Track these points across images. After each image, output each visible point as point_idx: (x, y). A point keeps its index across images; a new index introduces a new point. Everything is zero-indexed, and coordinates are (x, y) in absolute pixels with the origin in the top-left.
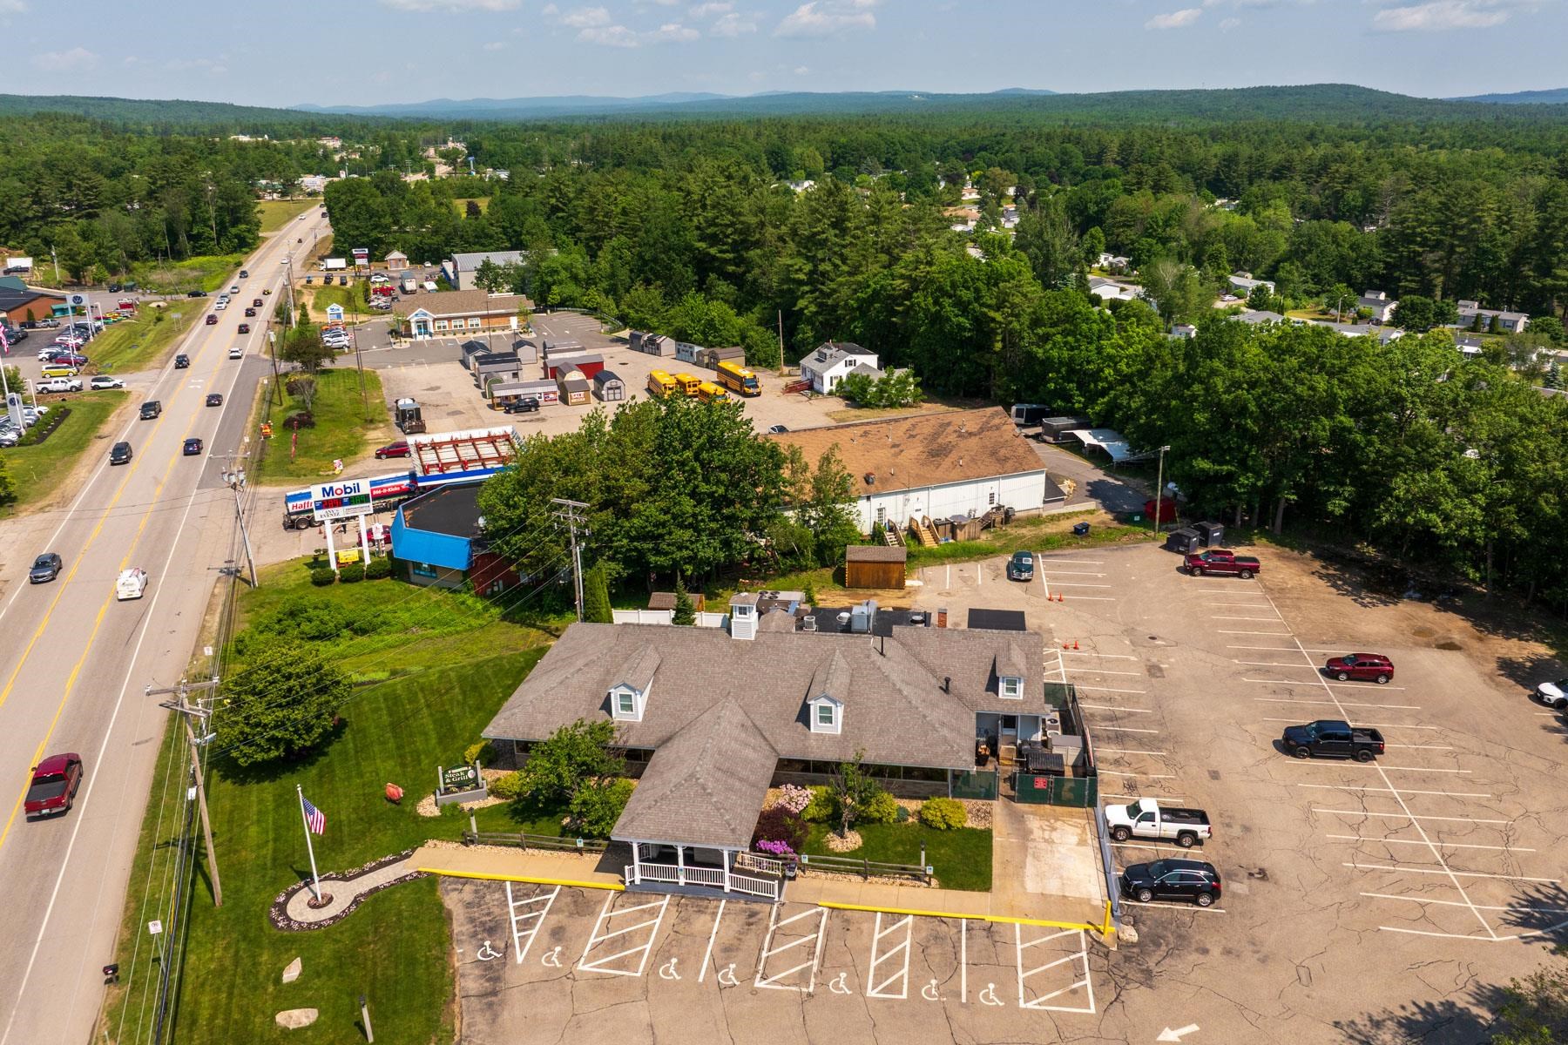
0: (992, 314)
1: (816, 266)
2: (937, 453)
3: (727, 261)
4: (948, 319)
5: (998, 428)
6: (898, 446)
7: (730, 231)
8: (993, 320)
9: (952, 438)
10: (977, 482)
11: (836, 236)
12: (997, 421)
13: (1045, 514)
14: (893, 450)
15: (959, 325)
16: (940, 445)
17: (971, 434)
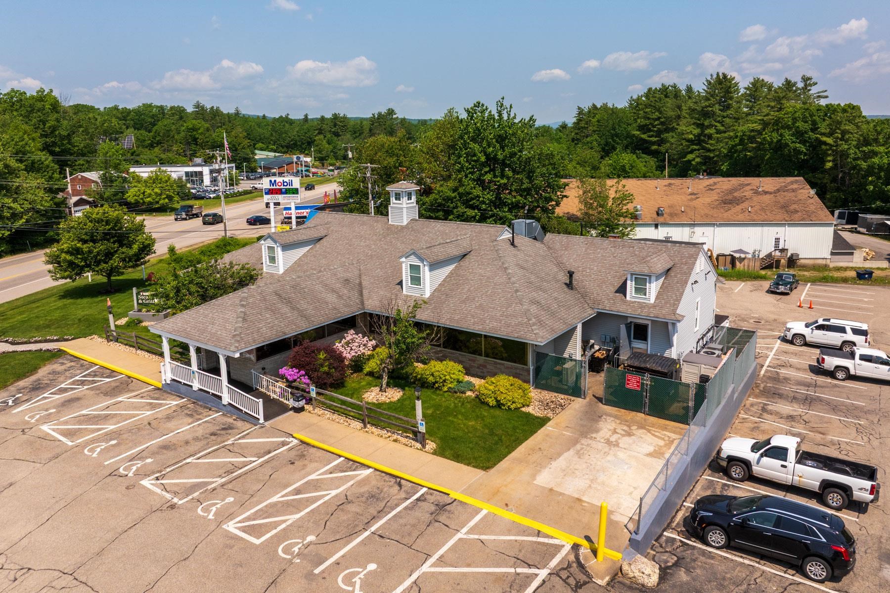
0: (824, 139)
1: (703, 132)
2: (729, 201)
3: (654, 143)
4: (787, 145)
5: (794, 190)
6: (695, 194)
7: (656, 123)
8: (825, 143)
9: (748, 194)
10: (762, 225)
11: (720, 110)
12: (795, 186)
13: (832, 265)
14: (689, 197)
15: (795, 149)
16: (735, 198)
17: (766, 193)
